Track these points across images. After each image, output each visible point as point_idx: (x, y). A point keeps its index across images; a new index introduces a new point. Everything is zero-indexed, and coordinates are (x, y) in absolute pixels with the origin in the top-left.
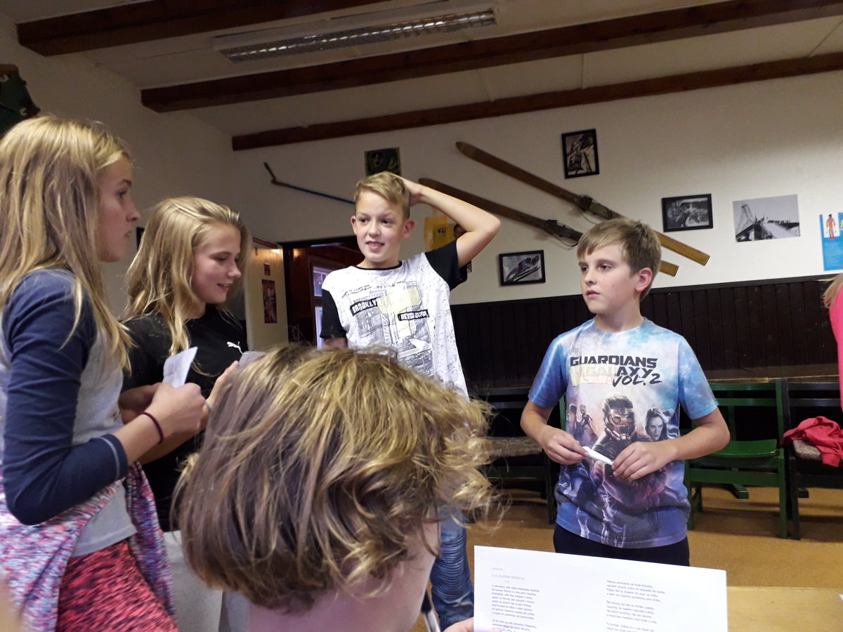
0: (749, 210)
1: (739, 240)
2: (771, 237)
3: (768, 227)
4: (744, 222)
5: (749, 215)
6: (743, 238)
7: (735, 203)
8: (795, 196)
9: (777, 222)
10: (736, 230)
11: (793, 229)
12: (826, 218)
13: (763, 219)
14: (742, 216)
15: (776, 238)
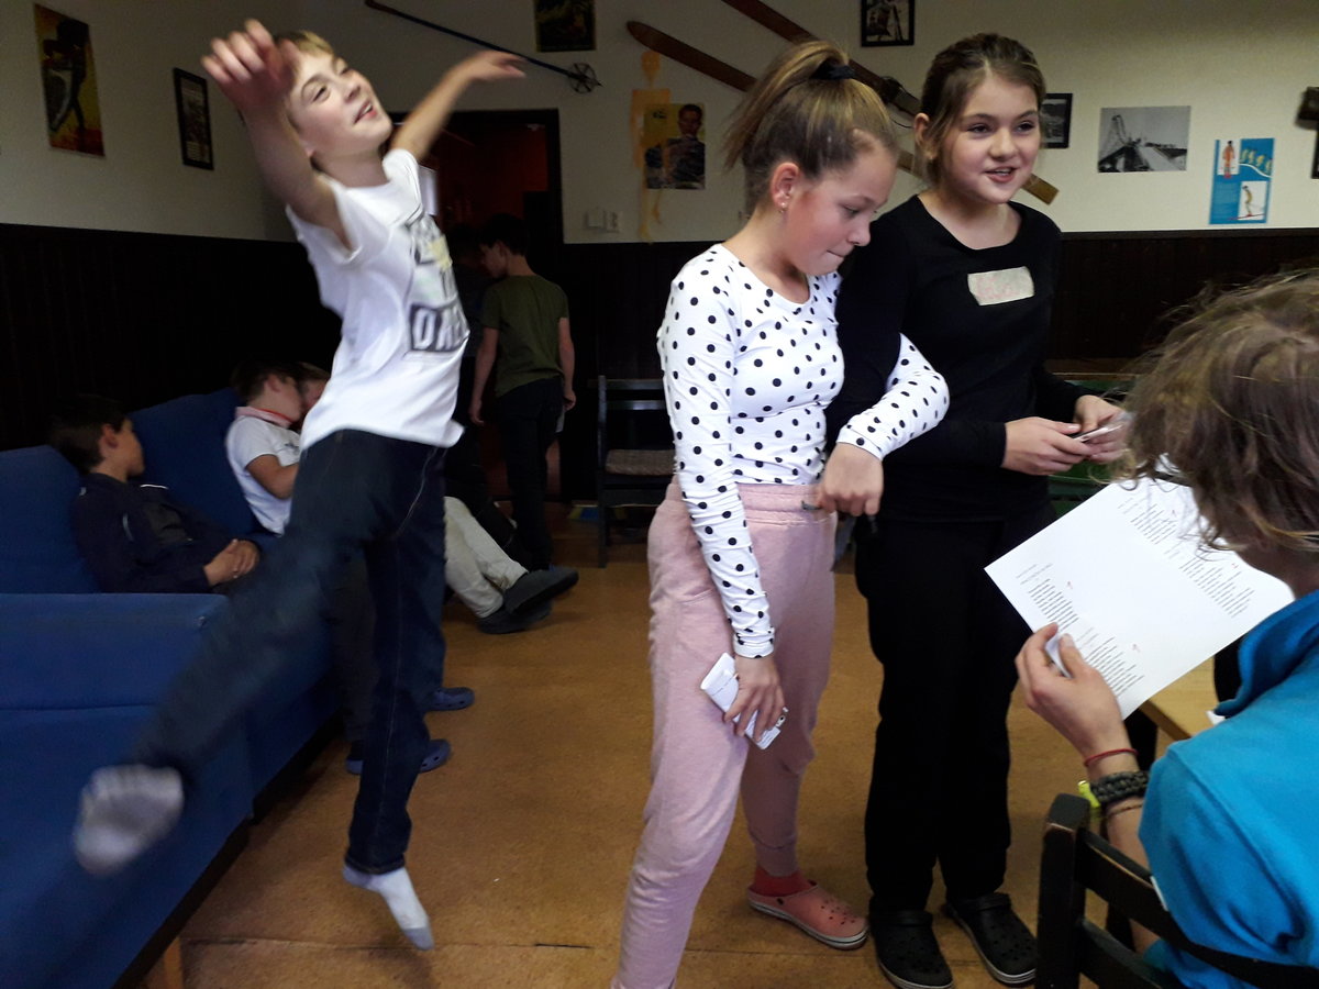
0: (1122, 125)
1: (1102, 170)
2: (1146, 168)
3: (1146, 153)
4: (1112, 142)
5: (1121, 133)
6: (1108, 166)
7: (1104, 111)
8: (1189, 107)
9: (1158, 146)
10: (1101, 153)
11: (1178, 159)
12: (1224, 146)
13: (1139, 140)
14: (1110, 132)
15: (1152, 170)
